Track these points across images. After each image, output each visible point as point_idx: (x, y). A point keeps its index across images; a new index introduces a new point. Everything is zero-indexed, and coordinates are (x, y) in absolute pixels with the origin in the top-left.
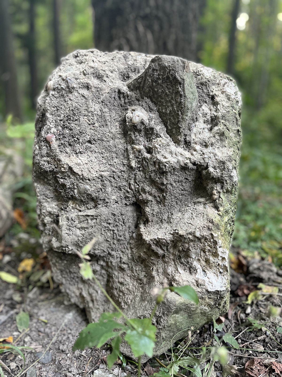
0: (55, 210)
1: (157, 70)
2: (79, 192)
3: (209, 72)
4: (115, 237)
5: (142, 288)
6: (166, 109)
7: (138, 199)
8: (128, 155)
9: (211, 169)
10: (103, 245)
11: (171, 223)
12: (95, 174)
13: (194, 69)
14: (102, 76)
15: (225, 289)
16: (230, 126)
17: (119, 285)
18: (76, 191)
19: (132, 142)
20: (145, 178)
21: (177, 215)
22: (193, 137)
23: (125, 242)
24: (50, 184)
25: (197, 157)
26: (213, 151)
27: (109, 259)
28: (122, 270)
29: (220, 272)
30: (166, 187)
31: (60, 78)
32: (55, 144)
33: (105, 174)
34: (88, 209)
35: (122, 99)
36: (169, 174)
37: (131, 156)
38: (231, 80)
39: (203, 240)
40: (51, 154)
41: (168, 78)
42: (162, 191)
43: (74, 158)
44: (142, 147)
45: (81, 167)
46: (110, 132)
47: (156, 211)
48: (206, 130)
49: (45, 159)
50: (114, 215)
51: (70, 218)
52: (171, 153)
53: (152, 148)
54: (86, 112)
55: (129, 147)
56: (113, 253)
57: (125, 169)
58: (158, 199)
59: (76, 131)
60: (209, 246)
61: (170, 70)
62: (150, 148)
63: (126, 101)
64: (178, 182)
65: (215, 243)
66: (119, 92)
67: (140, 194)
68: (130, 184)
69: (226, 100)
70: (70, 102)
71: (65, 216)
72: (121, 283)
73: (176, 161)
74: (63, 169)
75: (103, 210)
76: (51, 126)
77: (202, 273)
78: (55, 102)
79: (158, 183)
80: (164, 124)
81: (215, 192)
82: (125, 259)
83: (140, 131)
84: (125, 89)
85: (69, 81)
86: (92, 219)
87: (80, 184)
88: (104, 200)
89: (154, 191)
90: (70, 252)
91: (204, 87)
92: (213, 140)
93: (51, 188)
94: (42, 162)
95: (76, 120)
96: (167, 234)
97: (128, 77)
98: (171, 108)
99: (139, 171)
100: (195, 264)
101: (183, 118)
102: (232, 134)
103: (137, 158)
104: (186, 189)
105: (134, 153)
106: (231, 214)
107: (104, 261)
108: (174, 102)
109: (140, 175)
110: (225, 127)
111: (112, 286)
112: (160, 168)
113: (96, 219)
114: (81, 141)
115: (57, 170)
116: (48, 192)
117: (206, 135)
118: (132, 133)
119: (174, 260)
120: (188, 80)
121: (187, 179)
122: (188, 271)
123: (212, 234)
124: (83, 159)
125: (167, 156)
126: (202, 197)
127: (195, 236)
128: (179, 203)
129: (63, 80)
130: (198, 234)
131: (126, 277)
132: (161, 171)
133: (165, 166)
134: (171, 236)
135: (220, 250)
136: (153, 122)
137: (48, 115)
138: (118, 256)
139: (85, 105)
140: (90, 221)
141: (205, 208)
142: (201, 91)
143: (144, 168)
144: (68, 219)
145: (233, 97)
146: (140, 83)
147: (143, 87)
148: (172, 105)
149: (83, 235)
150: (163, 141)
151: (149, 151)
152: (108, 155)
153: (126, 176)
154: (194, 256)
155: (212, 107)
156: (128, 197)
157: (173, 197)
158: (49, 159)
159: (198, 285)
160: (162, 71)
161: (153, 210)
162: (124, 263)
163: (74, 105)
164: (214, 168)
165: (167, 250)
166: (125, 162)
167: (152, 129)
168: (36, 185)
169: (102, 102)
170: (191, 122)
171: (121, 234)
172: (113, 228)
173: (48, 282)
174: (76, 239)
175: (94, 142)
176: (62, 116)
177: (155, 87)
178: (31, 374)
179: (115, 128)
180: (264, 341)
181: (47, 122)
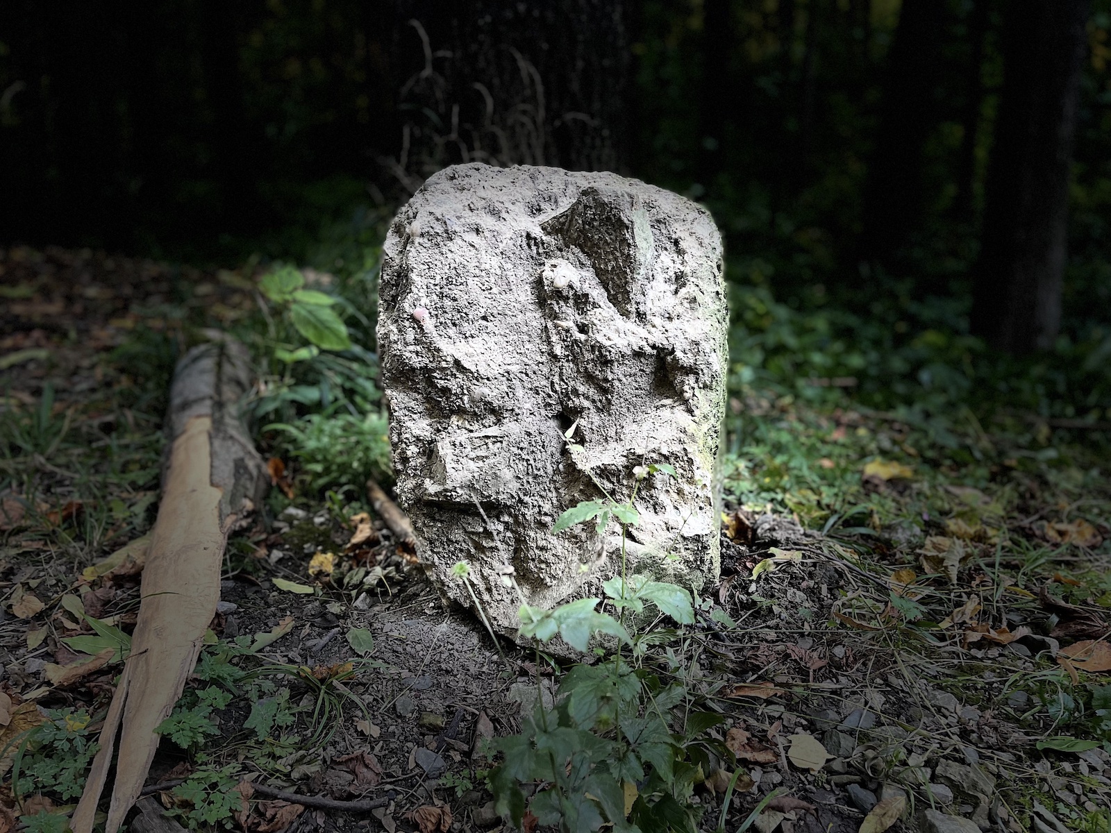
0: (426, 433)
1: (591, 208)
2: (472, 400)
3: (669, 201)
4: (530, 470)
5: (580, 548)
6: (606, 264)
7: (566, 408)
8: (548, 337)
9: (679, 354)
10: (510, 486)
11: (621, 440)
12: (497, 370)
13: (646, 197)
14: (500, 212)
15: (708, 532)
16: (705, 287)
17: (537, 551)
18: (466, 398)
19: (555, 316)
20: (578, 372)
21: (630, 428)
22: (649, 304)
23: (546, 480)
24: (417, 391)
25: (658, 338)
26: (681, 326)
27: (519, 510)
28: (542, 526)
29: (701, 508)
30: (612, 386)
31: (432, 217)
32: (429, 324)
33: (514, 369)
34: (485, 426)
35: (534, 248)
36: (616, 364)
37: (554, 338)
38: (703, 213)
39: (672, 460)
40: (422, 340)
41: (608, 218)
42: (604, 391)
43: (461, 344)
44: (571, 324)
45: (475, 359)
46: (516, 301)
47: (596, 424)
48: (669, 294)
49: (412, 348)
50: (529, 434)
51: (457, 443)
52: (618, 331)
53: (587, 325)
54: (477, 271)
55: (550, 324)
56: (526, 499)
57: (544, 359)
58: (599, 404)
59: (462, 302)
60: (682, 467)
61: (611, 208)
62: (584, 325)
63: (541, 250)
64: (630, 376)
65: (691, 462)
66: (528, 236)
67: (570, 399)
68: (552, 383)
69: (697, 246)
70: (449, 255)
71: (448, 440)
72: (542, 549)
73: (625, 343)
74: (444, 364)
75: (511, 427)
76: (420, 294)
77: (674, 511)
78: (424, 255)
79: (598, 379)
80: (604, 287)
81: (686, 388)
82: (547, 507)
83: (566, 299)
84: (537, 232)
85: (448, 222)
86: (494, 443)
87: (473, 387)
88: (513, 410)
89: (592, 392)
90: (458, 500)
91: (662, 226)
92: (680, 309)
93: (419, 397)
94: (408, 355)
95: (462, 284)
96: (617, 457)
97: (539, 210)
98: (613, 263)
99: (568, 361)
100: (663, 498)
101: (633, 278)
102: (708, 299)
103: (564, 341)
104: (643, 386)
105: (559, 333)
106: (713, 421)
107: (510, 515)
108: (618, 254)
109: (569, 367)
110: (697, 289)
111: (526, 557)
112: (601, 355)
113: (501, 442)
114: (471, 317)
115: (434, 365)
116: (412, 404)
117: (670, 302)
118: (554, 302)
119: (630, 496)
120: (639, 221)
121: (643, 371)
122: (651, 509)
123: (685, 449)
124: (477, 344)
125: (612, 337)
126: (667, 397)
127: (660, 454)
128: (632, 409)
129: (438, 220)
130: (665, 451)
131: (549, 537)
132: (603, 360)
133: (610, 352)
134: (624, 459)
135: (698, 473)
136: (587, 285)
137: (413, 276)
138: (535, 503)
139: (476, 260)
140: (490, 445)
141: (673, 413)
142: (657, 232)
143: (574, 357)
144: (454, 445)
145: (706, 241)
146: (564, 224)
147: (568, 230)
148: (616, 259)
149: (481, 469)
150: (604, 314)
151: (583, 329)
152: (516, 337)
153: (545, 370)
154: (660, 486)
155: (675, 258)
156: (550, 405)
157: (622, 400)
158: (418, 348)
159: (669, 528)
160: (599, 209)
161: (592, 423)
162: (546, 514)
163: (457, 260)
164: (684, 351)
165: (618, 481)
166: (544, 348)
167: (586, 296)
168: (388, 392)
169: (502, 253)
170: (646, 282)
171: (539, 465)
172: (527, 457)
173: (380, 583)
174: (470, 477)
175: (492, 318)
176: (438, 277)
177: (589, 231)
178: (403, 704)
179: (525, 295)
180: (777, 627)
181: (413, 288)
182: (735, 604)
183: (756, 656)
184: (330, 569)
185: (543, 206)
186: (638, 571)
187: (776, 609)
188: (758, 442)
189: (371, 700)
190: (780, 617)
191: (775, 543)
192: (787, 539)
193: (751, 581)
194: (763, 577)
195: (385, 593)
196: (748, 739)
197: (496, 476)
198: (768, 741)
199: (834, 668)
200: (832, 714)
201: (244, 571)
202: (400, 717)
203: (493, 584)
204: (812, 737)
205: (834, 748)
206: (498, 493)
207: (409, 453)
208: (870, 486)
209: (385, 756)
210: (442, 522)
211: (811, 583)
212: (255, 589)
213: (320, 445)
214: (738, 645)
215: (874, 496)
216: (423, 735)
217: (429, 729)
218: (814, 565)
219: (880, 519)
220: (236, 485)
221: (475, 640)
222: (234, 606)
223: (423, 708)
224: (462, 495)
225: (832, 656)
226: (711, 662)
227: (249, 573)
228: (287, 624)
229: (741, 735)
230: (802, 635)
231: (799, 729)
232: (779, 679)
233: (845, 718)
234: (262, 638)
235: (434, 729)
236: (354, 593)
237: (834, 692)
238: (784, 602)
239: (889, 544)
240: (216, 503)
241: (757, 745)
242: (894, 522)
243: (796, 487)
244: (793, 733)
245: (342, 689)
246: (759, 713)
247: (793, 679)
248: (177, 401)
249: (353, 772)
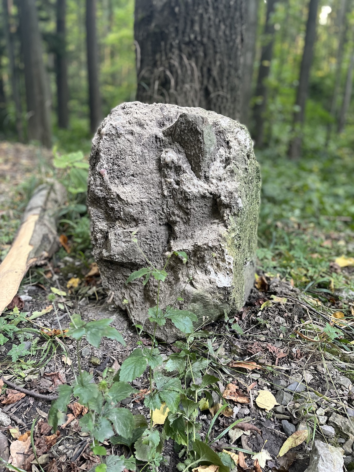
0: (105, 228)
1: (184, 123)
2: (124, 214)
3: (226, 122)
4: (151, 249)
5: (171, 288)
6: (191, 152)
7: (169, 221)
8: (162, 186)
9: (223, 198)
10: (142, 256)
11: (193, 238)
12: (136, 201)
13: (215, 120)
14: (143, 125)
15: (230, 286)
16: (239, 165)
17: (154, 287)
18: (122, 213)
19: (165, 176)
20: (175, 204)
21: (198, 233)
22: (211, 173)
23: (159, 254)
24: (101, 208)
25: (213, 189)
26: (225, 184)
29: (228, 274)
30: (190, 211)
31: (111, 126)
32: (106, 177)
33: (144, 200)
34: (131, 227)
35: (158, 143)
36: (192, 201)
37: (164, 187)
38: (244, 129)
39: (214, 249)
40: (103, 184)
42: (187, 214)
43: (121, 187)
44: (172, 180)
45: (126, 195)
46: (148, 168)
47: (183, 229)
48: (222, 168)
49: (98, 188)
50: (151, 232)
51: (117, 234)
52: (194, 185)
53: (180, 181)
54: (131, 153)
55: (163, 180)
56: (150, 262)
57: (159, 197)
59: (122, 168)
60: (219, 253)
61: (193, 124)
62: (178, 181)
63: (162, 144)
64: (200, 207)
65: (223, 251)
66: (156, 137)
67: (171, 217)
68: (163, 209)
69: (237, 145)
70: (118, 145)
71: (113, 232)
72: (156, 286)
73: (197, 191)
74: (112, 196)
75: (142, 228)
76: (104, 163)
77: (214, 274)
78: (107, 144)
79: (184, 208)
80: (190, 163)
81: (225, 215)
83: (171, 168)
84: (160, 135)
85: (118, 129)
87: (125, 208)
88: (143, 220)
89: (181, 214)
90: (116, 260)
91: (221, 134)
92: (225, 176)
93: (102, 211)
94: (97, 191)
95: (123, 159)
96: (190, 246)
97: (164, 125)
98: (194, 151)
99: (170, 198)
100: (209, 267)
101: (202, 159)
102: (240, 172)
103: (169, 188)
104: (206, 213)
105: (166, 184)
106: (237, 232)
108: (196, 147)
109: (170, 201)
110: (235, 166)
111: (149, 289)
112: (185, 197)
113: (137, 235)
114: (126, 174)
115: (108, 196)
116: (100, 214)
117: (221, 172)
118: (165, 169)
119: (194, 265)
120: (207, 131)
121: (206, 205)
122: (204, 273)
123: (220, 245)
124: (128, 188)
125: (190, 188)
126: (217, 219)
127: (208, 246)
128: (200, 223)
129: (114, 127)
130: (210, 245)
132: (186, 199)
133: (189, 195)
134: (193, 247)
135: (226, 257)
136: (181, 162)
137: (101, 154)
139: (130, 147)
141: (218, 227)
142: (219, 137)
143: (174, 196)
144: (116, 234)
145: (242, 143)
146: (172, 131)
147: (174, 135)
148: (195, 149)
149: (127, 247)
150: (188, 176)
151: (178, 183)
152: (147, 186)
153: (160, 202)
154: (208, 262)
155: (227, 150)
156: (162, 219)
157: (195, 219)
158: (101, 188)
159: (211, 282)
160: (187, 124)
161: (181, 229)
163: (121, 147)
164: (225, 197)
166: (160, 191)
167: (180, 167)
168: (90, 208)
169: (143, 145)
170: (210, 162)
171: (156, 247)
172: (150, 243)
173: (94, 294)
174: (122, 250)
175: (136, 176)
176: (112, 155)
177: (183, 135)
178: (85, 352)
179: (152, 165)
180: (267, 334)
181: (101, 160)
182: (249, 321)
183: (252, 348)
184: (76, 285)
185: (165, 123)
186: (194, 301)
187: (268, 326)
188: (284, 243)
189: (72, 348)
190: (269, 330)
191: (275, 293)
192: (281, 292)
193: (259, 311)
194: (266, 309)
196: (236, 390)
197: (134, 251)
198: (247, 392)
199: (290, 358)
200: (283, 382)
201: (39, 283)
202: (82, 357)
203: (134, 300)
204: (270, 393)
205: (280, 400)
206: (135, 259)
207: (97, 237)
208: (333, 269)
209: (69, 375)
210: (113, 270)
211: (290, 314)
212: (43, 291)
213: (82, 230)
214: (246, 341)
215: (334, 275)
216: (90, 367)
217: (93, 365)
218: (293, 305)
219: (334, 286)
220: (40, 246)
222: (31, 298)
223: (93, 354)
224: (118, 258)
225: (291, 352)
226: (230, 348)
227: (42, 284)
228: (49, 309)
229: (233, 387)
230: (278, 340)
231: (265, 388)
232: (261, 361)
233: (289, 385)
234: (36, 314)
235: (95, 365)
236: (80, 297)
237: (287, 371)
238: (273, 322)
239: (337, 298)
240: (28, 252)
241: (241, 393)
242: (341, 288)
243: (297, 267)
244: (262, 389)
245: (59, 341)
246: (247, 377)
247: (268, 361)
249: (53, 381)
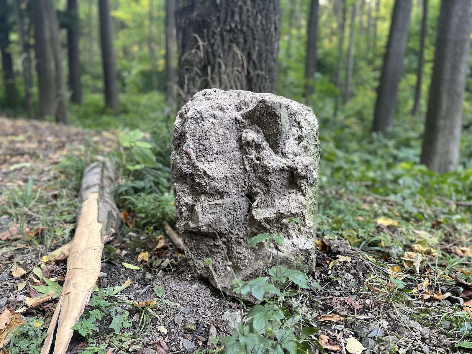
0: (190, 202)
1: (263, 108)
2: (210, 188)
3: (296, 106)
4: (235, 219)
5: (255, 253)
6: (269, 132)
7: (250, 192)
8: (244, 162)
9: (299, 170)
10: (226, 226)
11: (274, 207)
12: (221, 176)
13: (286, 104)
14: (224, 109)
15: (311, 248)
16: (311, 142)
17: (236, 254)
18: (208, 187)
19: (247, 153)
20: (256, 177)
21: (278, 202)
22: (287, 149)
23: (241, 223)
24: (187, 184)
25: (290, 163)
26: (300, 159)
27: (229, 236)
28: (239, 243)
29: (308, 237)
30: (270, 183)
31: (195, 111)
32: (193, 156)
33: (228, 175)
34: (216, 199)
35: (238, 124)
36: (272, 174)
37: (246, 163)
38: (310, 111)
39: (296, 216)
40: (190, 162)
41: (270, 113)
42: (267, 185)
43: (207, 164)
44: (253, 157)
45: (212, 171)
46: (230, 147)
47: (263, 199)
48: (295, 145)
49: (185, 166)
50: (234, 203)
51: (204, 206)
52: (273, 160)
53: (260, 157)
54: (214, 134)
55: (244, 157)
56: (233, 231)
57: (241, 171)
58: (265, 191)
59: (207, 147)
60: (300, 219)
61: (272, 108)
62: (259, 157)
63: (241, 126)
64: (278, 179)
65: (304, 217)
66: (236, 119)
67: (252, 188)
68: (245, 182)
69: (307, 125)
70: (203, 127)
71: (200, 205)
72: (239, 253)
73: (277, 165)
74: (199, 173)
75: (227, 200)
76: (190, 143)
77: (296, 238)
78: (192, 127)
79: (264, 180)
80: (268, 141)
81: (302, 185)
82: (241, 235)
83: (252, 146)
84: (240, 118)
85: (202, 113)
86: (219, 207)
87: (211, 183)
88: (228, 193)
89: (262, 186)
90: (203, 231)
91: (293, 116)
92: (300, 151)
93: (188, 186)
94: (184, 168)
95: (207, 139)
96: (272, 214)
97: (241, 109)
98: (272, 131)
99: (252, 172)
100: (292, 232)
101: (280, 138)
102: (312, 147)
103: (250, 164)
104: (283, 184)
105: (248, 160)
106: (314, 200)
107: (225, 238)
108: (274, 128)
109: (252, 175)
110: (307, 143)
111: (232, 256)
112: (266, 170)
113: (222, 206)
114: (211, 153)
115: (195, 173)
116: (185, 189)
117: (295, 148)
118: (246, 147)
119: (277, 231)
120: (283, 114)
121: (284, 177)
122: (287, 238)
123: (302, 211)
124: (213, 165)
125: (271, 163)
126: (294, 189)
127: (291, 213)
128: (279, 194)
129: (198, 112)
130: (293, 212)
131: (242, 248)
132: (267, 172)
133: (270, 169)
134: (275, 215)
135: (307, 222)
136: (260, 140)
137: (187, 135)
138: (236, 233)
139: (214, 129)
140: (218, 208)
141: (296, 196)
142: (291, 119)
143: (254, 171)
144: (202, 207)
145: (312, 123)
146: (251, 115)
147: (253, 117)
148: (273, 130)
149: (213, 218)
150: (267, 153)
151: (258, 159)
152: (230, 162)
153: (242, 176)
154: (290, 227)
155: (298, 129)
156: (244, 191)
158: (188, 166)
159: (294, 246)
160: (267, 109)
161: (261, 199)
162: (241, 238)
163: (206, 129)
164: (302, 169)
165: (273, 225)
166: (242, 166)
167: (260, 145)
168: (175, 184)
169: (225, 126)
170: (285, 140)
171: (238, 217)
172: (233, 213)
173: (168, 266)
174: (209, 221)
175: (220, 154)
176: (198, 136)
177: (262, 118)
178: (178, 320)
179: (234, 144)
180: (340, 290)
181: (187, 141)
182: (322, 279)
183: (331, 302)
184: (147, 259)
185: (242, 107)
186: (281, 264)
187: (340, 282)
188: (331, 209)
189: (164, 317)
190: (341, 285)
191: (339, 253)
192: (344, 251)
193: (329, 270)
194: (334, 267)
195: (170, 270)
196: (328, 340)
197: (219, 221)
198: (337, 341)
199: (365, 309)
200: (365, 330)
201: (110, 259)
202: (175, 325)
203: (217, 268)
204: (356, 340)
205: (366, 345)
206: (220, 228)
207: (183, 210)
208: (380, 229)
209: (169, 342)
210: (196, 240)
211: (355, 271)
212: (115, 267)
213: (144, 206)
214: (323, 297)
215: (381, 233)
216: (186, 333)
217: (188, 331)
218: (356, 263)
219: (384, 243)
220: (108, 222)
221: (209, 292)
222: (106, 274)
223: (186, 322)
224: (205, 229)
225: (365, 303)
226: (311, 305)
227: (112, 260)
228: (128, 283)
229: (325, 338)
230: (351, 294)
231: (351, 336)
232: (342, 313)
233: (371, 331)
234: (118, 289)
235: (191, 331)
236: (157, 270)
237: (366, 320)
238: (343, 279)
239: (388, 255)
240: (100, 230)
241: (332, 343)
242: (390, 245)
243: (347, 229)
244: (348, 338)
245: (151, 312)
246: (333, 328)
247: (348, 313)
248: (84, 186)
249: (155, 349)
